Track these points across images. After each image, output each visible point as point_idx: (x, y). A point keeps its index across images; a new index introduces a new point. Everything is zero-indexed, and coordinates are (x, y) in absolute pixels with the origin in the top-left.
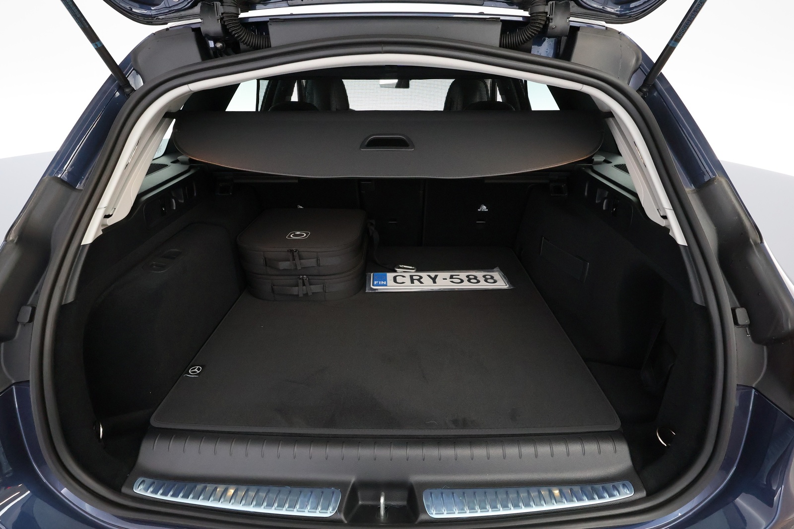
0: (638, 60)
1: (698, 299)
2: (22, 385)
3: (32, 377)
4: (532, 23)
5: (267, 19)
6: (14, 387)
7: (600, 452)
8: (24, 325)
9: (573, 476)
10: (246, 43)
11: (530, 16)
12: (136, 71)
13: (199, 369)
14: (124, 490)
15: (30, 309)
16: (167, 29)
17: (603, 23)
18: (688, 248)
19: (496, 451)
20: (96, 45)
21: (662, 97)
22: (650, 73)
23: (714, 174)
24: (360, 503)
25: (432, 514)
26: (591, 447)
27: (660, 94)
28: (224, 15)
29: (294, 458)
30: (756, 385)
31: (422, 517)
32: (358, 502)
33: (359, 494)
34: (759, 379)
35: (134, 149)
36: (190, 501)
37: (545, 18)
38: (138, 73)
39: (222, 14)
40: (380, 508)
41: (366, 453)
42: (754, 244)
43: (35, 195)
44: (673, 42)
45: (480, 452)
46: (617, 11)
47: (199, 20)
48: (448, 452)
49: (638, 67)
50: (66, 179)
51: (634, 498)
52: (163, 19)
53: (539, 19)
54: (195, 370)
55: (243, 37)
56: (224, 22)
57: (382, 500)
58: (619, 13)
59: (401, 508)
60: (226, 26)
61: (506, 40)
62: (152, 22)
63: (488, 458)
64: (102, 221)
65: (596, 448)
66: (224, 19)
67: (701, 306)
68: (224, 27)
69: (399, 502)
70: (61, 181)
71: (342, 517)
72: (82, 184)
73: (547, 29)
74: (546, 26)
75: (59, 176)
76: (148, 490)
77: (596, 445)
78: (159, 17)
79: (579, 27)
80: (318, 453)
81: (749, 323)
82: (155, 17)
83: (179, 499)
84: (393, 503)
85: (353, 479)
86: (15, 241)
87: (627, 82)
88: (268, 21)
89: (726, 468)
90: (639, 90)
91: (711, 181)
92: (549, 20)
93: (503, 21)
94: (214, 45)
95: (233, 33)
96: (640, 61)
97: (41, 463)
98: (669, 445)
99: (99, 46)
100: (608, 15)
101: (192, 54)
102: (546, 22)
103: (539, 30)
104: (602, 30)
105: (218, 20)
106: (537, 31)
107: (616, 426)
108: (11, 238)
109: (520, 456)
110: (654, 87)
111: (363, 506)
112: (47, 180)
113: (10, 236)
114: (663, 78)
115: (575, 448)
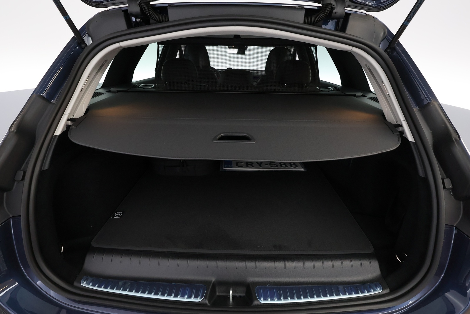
0: (384, 33)
1: (421, 173)
2: (16, 218)
3: (23, 213)
4: (323, 10)
5: (167, 5)
6: (11, 219)
7: (361, 266)
8: (19, 182)
9: (346, 280)
10: (154, 19)
11: (322, 6)
12: (88, 34)
13: (120, 214)
14: (76, 284)
15: (22, 172)
16: (107, 10)
17: (364, 12)
18: (415, 143)
19: (299, 264)
20: (66, 18)
21: (399, 55)
22: (392, 41)
23: (430, 100)
24: (217, 294)
25: (261, 301)
26: (356, 263)
27: (398, 53)
28: (142, 2)
29: (178, 266)
30: (456, 225)
31: (255, 303)
32: (216, 294)
33: (217, 289)
34: (458, 221)
35: (86, 80)
36: (115, 291)
37: (331, 8)
38: (89, 36)
39: (141, 1)
40: (229, 297)
41: (221, 264)
42: (455, 140)
43: (27, 105)
44: (406, 22)
45: (290, 265)
46: (373, 4)
47: (127, 5)
48: (270, 265)
49: (385, 37)
50: (46, 97)
51: (382, 293)
52: (105, 4)
53: (327, 8)
54: (119, 214)
55: (153, 15)
56: (142, 6)
57: (231, 292)
58: (374, 5)
59: (242, 297)
60: (143, 8)
61: (307, 20)
62: (98, 6)
63: (295, 268)
64: (66, 122)
65: (360, 263)
66: (142, 5)
67: (423, 177)
68: (141, 9)
69: (241, 294)
70: (43, 97)
71: (207, 302)
72: (55, 100)
73: (332, 14)
74: (331, 12)
75: (42, 95)
76: (90, 284)
77: (359, 262)
78: (103, 3)
79: (351, 13)
80: (193, 263)
81: (452, 187)
82: (100, 3)
83: (109, 290)
84: (237, 295)
85: (213, 280)
86: (15, 132)
87: (378, 46)
88: (168, 6)
89: (438, 274)
90: (386, 51)
91: (428, 104)
92: (333, 8)
93: (306, 9)
94: (135, 20)
95: (147, 13)
96: (386, 34)
97: (26, 266)
98: (403, 262)
99: (68, 18)
100: (368, 7)
101: (122, 25)
102: (331, 10)
103: (327, 14)
104: (364, 15)
105: (138, 5)
106: (326, 15)
107: (371, 250)
108: (12, 130)
109: (314, 267)
110: (394, 49)
111: (219, 296)
112: (34, 96)
113: (12, 128)
114: (399, 44)
115: (347, 263)
